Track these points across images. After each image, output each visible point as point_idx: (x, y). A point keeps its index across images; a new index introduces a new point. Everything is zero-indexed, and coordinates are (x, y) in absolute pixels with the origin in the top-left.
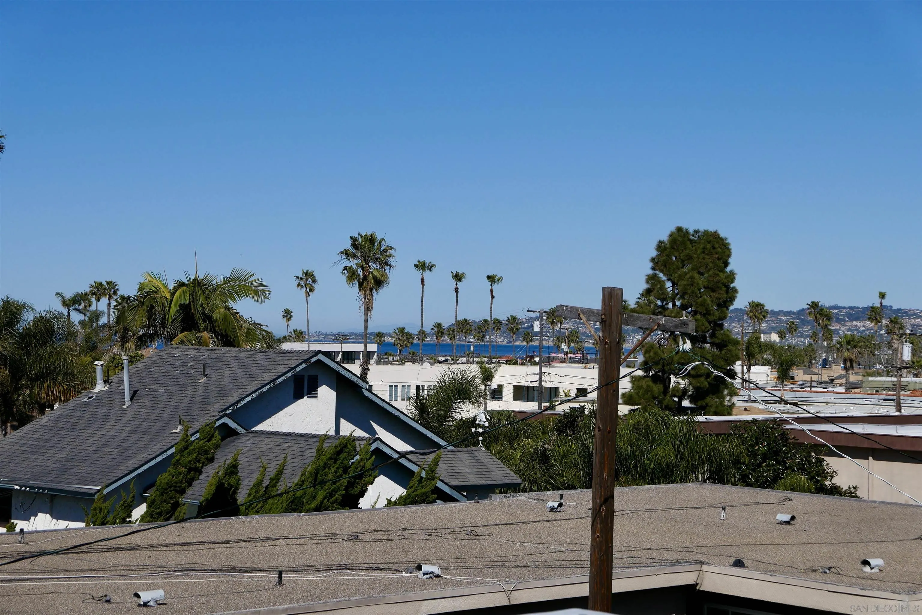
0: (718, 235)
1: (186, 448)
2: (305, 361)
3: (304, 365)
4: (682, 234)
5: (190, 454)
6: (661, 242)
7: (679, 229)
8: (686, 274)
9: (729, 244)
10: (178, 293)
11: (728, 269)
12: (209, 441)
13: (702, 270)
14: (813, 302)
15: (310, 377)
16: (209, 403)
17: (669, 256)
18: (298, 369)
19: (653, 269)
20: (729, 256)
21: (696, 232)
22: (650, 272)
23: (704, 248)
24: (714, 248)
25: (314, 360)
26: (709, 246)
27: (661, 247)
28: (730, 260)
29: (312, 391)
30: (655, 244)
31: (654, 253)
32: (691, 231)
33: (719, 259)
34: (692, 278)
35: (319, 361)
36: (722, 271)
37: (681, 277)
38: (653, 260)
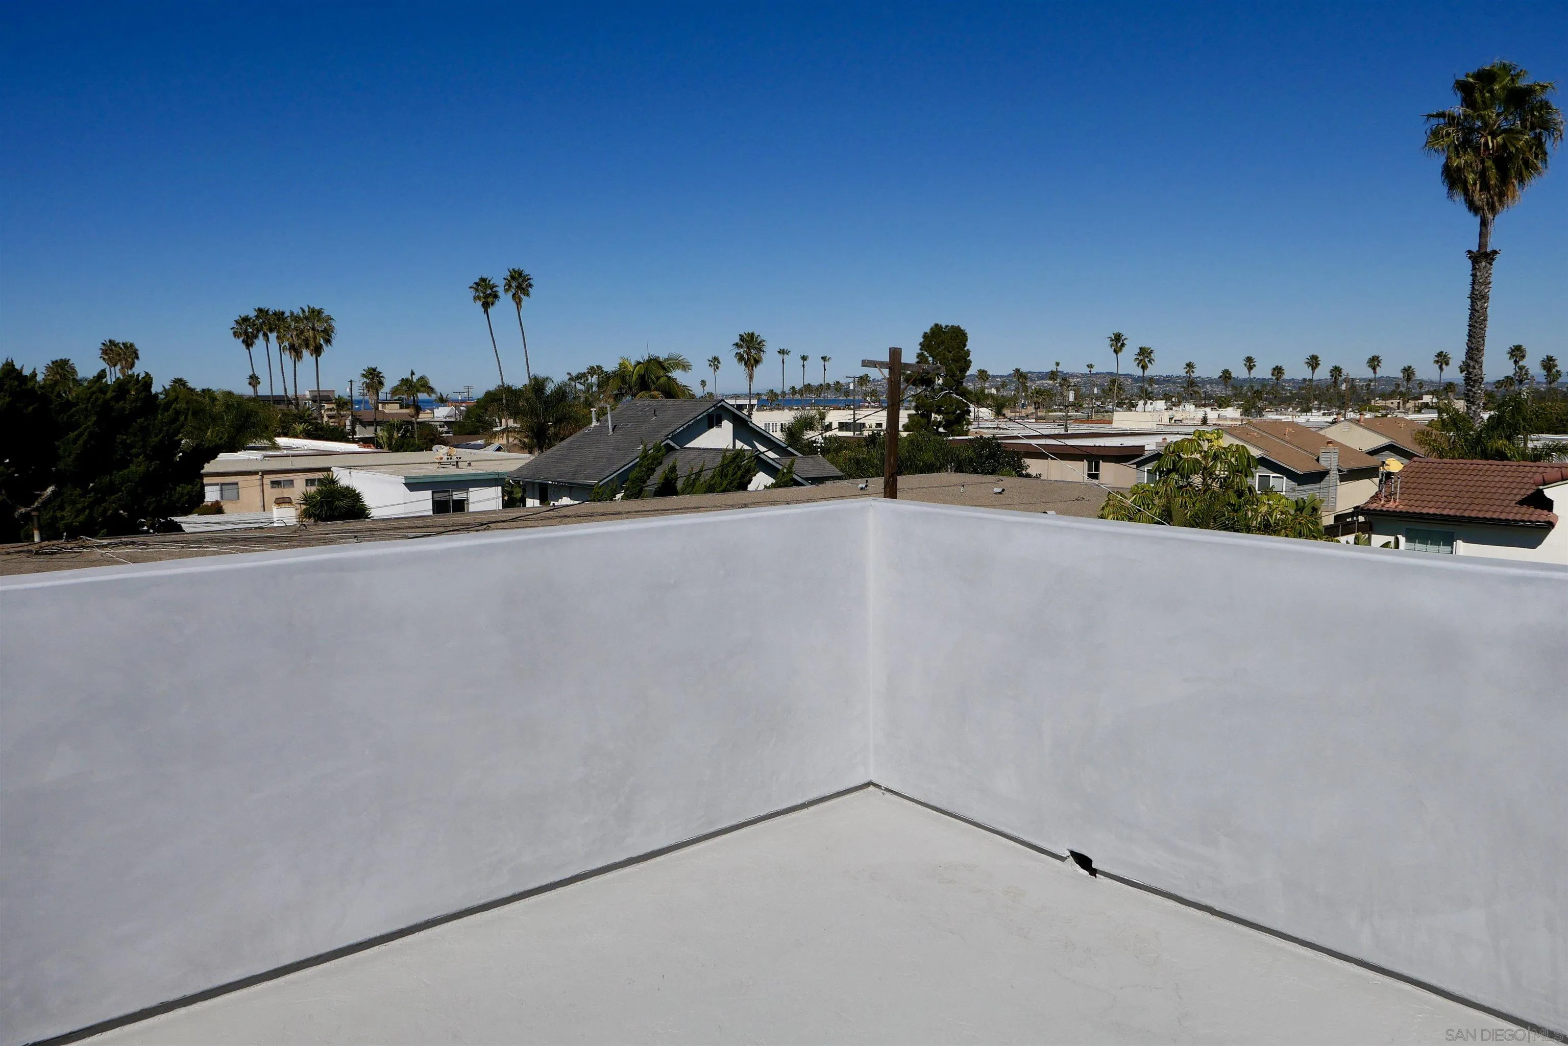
0: (960, 328)
1: (645, 456)
2: (714, 406)
3: (713, 408)
4: (938, 328)
5: (648, 460)
6: (926, 333)
7: (936, 325)
8: (940, 352)
9: (966, 333)
10: (637, 368)
11: (966, 349)
12: (659, 452)
13: (950, 350)
14: (1016, 369)
15: (717, 415)
16: (658, 432)
17: (930, 341)
18: (710, 411)
19: (921, 349)
20: (966, 341)
21: (947, 326)
22: (920, 351)
23: (951, 336)
24: (957, 336)
25: (719, 405)
26: (954, 335)
27: (925, 336)
28: (967, 343)
29: (718, 424)
30: (922, 334)
31: (922, 340)
32: (944, 326)
33: (960, 342)
34: (944, 354)
35: (722, 405)
36: (963, 349)
37: (938, 354)
38: (921, 344)
